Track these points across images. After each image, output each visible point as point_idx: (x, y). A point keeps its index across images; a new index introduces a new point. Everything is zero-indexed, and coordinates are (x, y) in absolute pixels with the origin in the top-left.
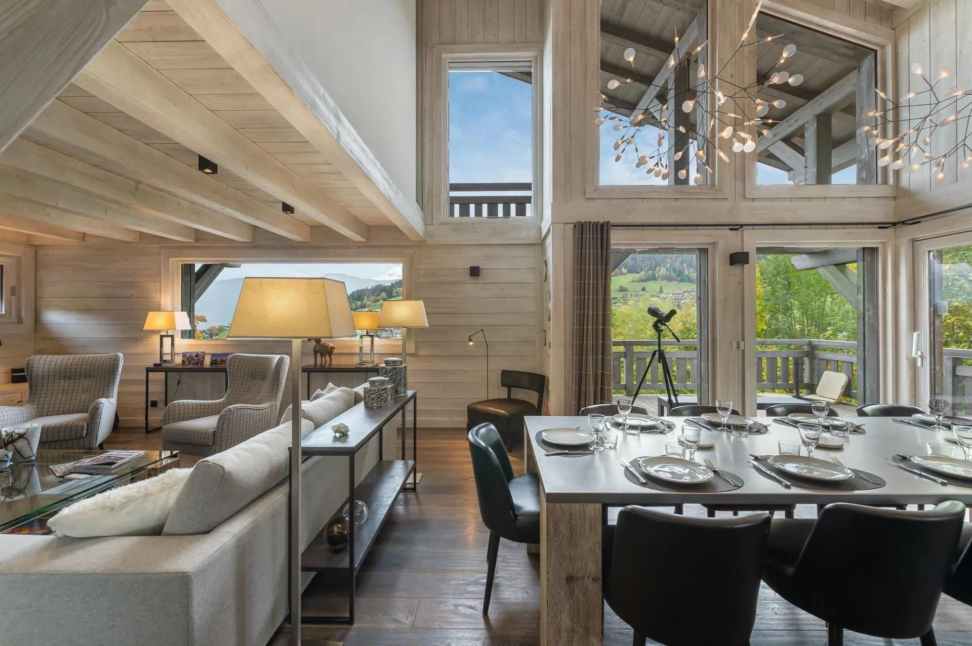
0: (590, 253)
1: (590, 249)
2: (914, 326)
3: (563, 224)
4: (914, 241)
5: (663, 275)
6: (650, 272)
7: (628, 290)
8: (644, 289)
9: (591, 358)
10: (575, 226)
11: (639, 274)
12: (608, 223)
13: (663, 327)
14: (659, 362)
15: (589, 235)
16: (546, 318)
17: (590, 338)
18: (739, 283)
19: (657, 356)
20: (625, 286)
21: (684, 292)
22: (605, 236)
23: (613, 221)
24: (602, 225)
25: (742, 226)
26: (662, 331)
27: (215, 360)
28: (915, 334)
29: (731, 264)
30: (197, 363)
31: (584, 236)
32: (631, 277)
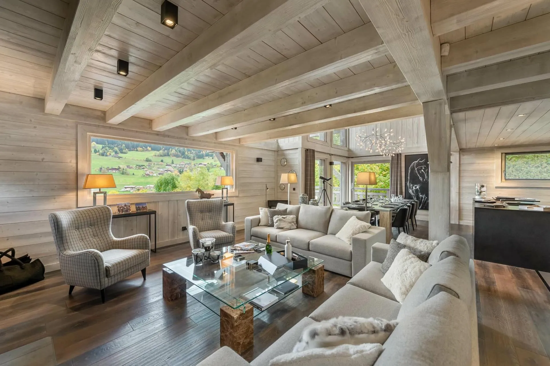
3: (304, 149)
5: (173, 153)
6: (166, 151)
7: (152, 160)
8: (162, 161)
9: (309, 192)
11: (159, 152)
19: (323, 191)
20: (150, 158)
21: (185, 164)
22: (314, 154)
24: (314, 151)
25: (332, 155)
27: (138, 208)
28: (351, 183)
30: (127, 211)
32: (154, 153)
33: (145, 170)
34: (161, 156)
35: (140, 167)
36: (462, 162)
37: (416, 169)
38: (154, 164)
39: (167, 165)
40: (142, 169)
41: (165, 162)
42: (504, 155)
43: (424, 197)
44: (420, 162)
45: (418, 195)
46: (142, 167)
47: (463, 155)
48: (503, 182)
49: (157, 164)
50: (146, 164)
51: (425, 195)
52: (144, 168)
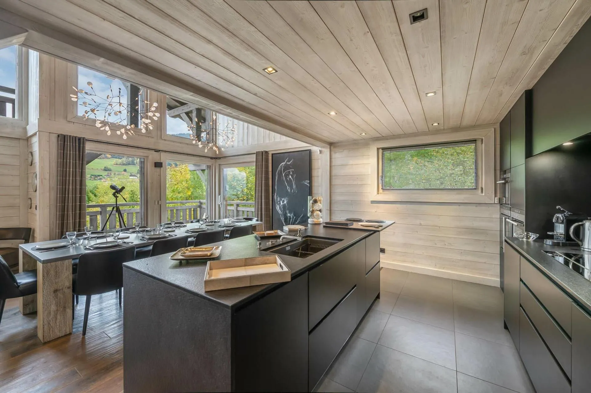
0: (70, 154)
1: (70, 151)
2: (220, 194)
3: (48, 133)
4: (220, 165)
7: (112, 170)
8: (125, 171)
9: (71, 213)
10: (58, 136)
11: (122, 160)
12: (84, 138)
13: (118, 195)
14: (116, 212)
15: (70, 143)
16: (31, 190)
17: (70, 201)
18: (159, 175)
19: (115, 209)
20: (109, 167)
22: (82, 145)
23: (87, 137)
24: (79, 139)
25: (159, 151)
26: (118, 197)
28: (219, 196)
29: (155, 166)
31: (66, 143)
32: (114, 161)
33: (102, 180)
34: (124, 164)
35: (96, 177)
36: (333, 164)
37: (283, 175)
38: (115, 174)
39: (131, 175)
40: (99, 179)
41: (128, 172)
42: (381, 151)
43: (292, 217)
44: (288, 163)
45: (286, 213)
46: (99, 178)
47: (335, 153)
48: (381, 193)
49: (118, 175)
50: (104, 173)
51: (294, 214)
52: (101, 179)
